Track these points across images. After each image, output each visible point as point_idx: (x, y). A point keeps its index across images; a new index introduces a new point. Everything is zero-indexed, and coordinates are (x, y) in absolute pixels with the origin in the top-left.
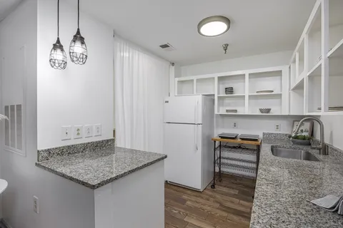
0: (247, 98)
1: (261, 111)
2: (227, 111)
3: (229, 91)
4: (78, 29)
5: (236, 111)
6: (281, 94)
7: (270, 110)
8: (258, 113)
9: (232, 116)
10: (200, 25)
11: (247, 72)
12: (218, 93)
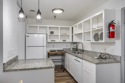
0: (59, 36)
1: (63, 41)
2: (52, 41)
3: (52, 33)
4: (39, 9)
5: (55, 41)
6: (69, 35)
7: (66, 40)
12: (49, 34)
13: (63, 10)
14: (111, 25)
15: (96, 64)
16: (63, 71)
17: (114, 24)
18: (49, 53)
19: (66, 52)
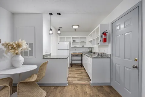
0: (79, 43)
3: (74, 41)
6: (86, 42)
7: (84, 46)
8: (81, 47)
9: (75, 47)
10: (72, 26)
11: (79, 37)
12: (72, 41)
13: (78, 26)
14: (105, 34)
15: (92, 58)
16: (81, 67)
17: (106, 33)
18: (72, 54)
19: (83, 54)
